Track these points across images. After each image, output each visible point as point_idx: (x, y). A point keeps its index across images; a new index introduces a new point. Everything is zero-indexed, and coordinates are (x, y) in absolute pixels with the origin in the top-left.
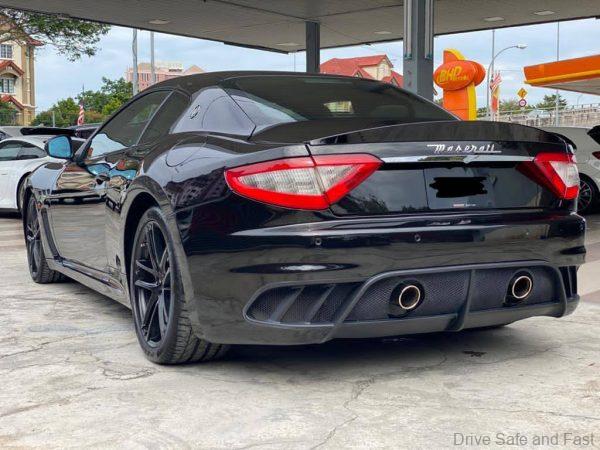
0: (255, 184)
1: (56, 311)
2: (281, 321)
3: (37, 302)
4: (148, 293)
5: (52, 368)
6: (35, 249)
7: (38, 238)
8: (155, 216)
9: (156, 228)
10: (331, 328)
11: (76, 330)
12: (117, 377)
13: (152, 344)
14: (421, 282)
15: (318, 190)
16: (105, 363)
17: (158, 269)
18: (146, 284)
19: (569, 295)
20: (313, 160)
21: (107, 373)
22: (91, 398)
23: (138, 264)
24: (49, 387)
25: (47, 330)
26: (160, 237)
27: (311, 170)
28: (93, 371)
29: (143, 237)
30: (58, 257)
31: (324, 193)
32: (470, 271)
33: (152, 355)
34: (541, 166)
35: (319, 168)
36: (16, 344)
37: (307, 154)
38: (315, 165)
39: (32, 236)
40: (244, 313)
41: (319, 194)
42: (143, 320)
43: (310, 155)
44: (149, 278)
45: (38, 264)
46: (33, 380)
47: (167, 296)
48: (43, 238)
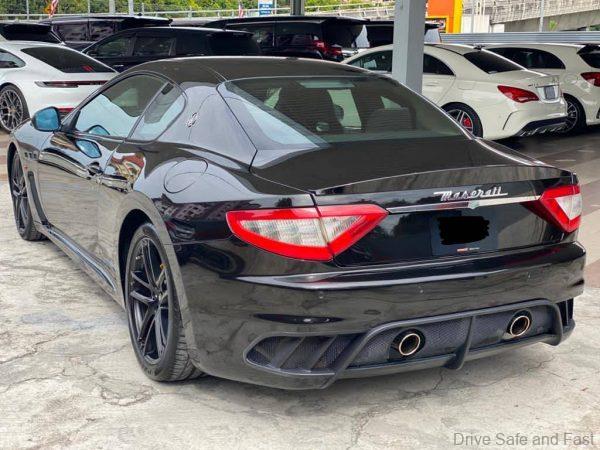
0: (257, 230)
1: (47, 287)
2: (282, 367)
3: (26, 273)
4: (144, 307)
5: (50, 384)
6: (22, 205)
7: (25, 195)
8: (150, 232)
9: (152, 246)
10: (331, 377)
11: (68, 321)
12: (115, 400)
13: (148, 359)
14: (423, 330)
15: (322, 239)
16: (103, 378)
17: (154, 285)
18: (142, 298)
19: (565, 324)
20: (317, 210)
21: (105, 394)
22: (91, 435)
23: (134, 276)
24: (48, 417)
25: (39, 321)
26: (155, 255)
27: (316, 221)
28: (91, 391)
29: (138, 250)
30: (45, 222)
31: (328, 244)
32: (471, 318)
33: (150, 372)
34: (546, 204)
35: (324, 219)
36: (9, 343)
37: (312, 204)
38: (320, 216)
39: (18, 191)
40: (244, 356)
41: (323, 244)
42: (139, 333)
43: (315, 206)
44: (146, 292)
45: (25, 222)
46: (30, 403)
47: (165, 314)
48: (30, 196)
